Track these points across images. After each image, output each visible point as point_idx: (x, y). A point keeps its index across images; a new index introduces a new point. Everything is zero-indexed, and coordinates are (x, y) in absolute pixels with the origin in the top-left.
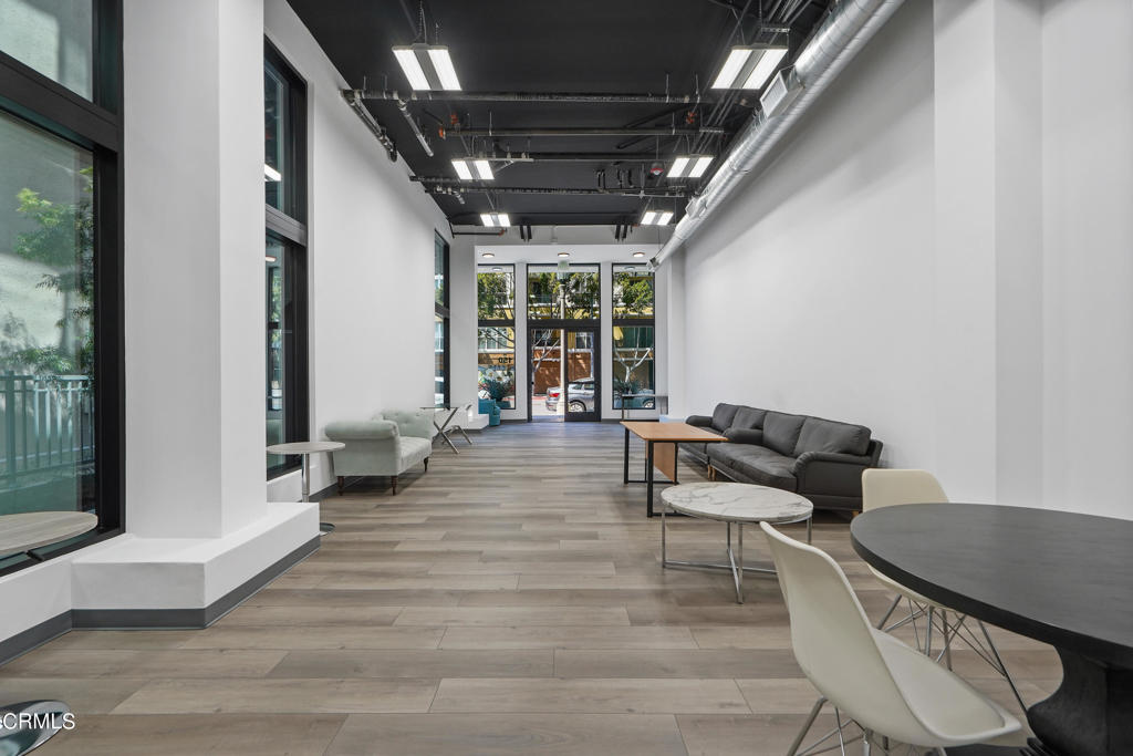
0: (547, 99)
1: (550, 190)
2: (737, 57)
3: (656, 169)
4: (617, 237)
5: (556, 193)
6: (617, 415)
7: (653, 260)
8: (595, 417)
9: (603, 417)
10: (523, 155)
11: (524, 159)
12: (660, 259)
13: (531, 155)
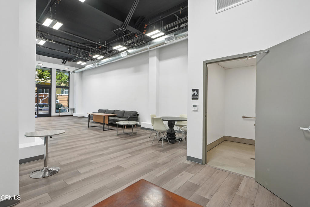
0: (73, 35)
1: (53, 49)
2: (120, 46)
3: (91, 55)
4: (63, 63)
5: (55, 51)
6: (57, 114)
7: (73, 71)
8: (49, 115)
9: (52, 115)
10: (53, 41)
11: (53, 42)
12: (76, 71)
13: (55, 41)
